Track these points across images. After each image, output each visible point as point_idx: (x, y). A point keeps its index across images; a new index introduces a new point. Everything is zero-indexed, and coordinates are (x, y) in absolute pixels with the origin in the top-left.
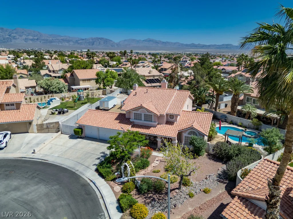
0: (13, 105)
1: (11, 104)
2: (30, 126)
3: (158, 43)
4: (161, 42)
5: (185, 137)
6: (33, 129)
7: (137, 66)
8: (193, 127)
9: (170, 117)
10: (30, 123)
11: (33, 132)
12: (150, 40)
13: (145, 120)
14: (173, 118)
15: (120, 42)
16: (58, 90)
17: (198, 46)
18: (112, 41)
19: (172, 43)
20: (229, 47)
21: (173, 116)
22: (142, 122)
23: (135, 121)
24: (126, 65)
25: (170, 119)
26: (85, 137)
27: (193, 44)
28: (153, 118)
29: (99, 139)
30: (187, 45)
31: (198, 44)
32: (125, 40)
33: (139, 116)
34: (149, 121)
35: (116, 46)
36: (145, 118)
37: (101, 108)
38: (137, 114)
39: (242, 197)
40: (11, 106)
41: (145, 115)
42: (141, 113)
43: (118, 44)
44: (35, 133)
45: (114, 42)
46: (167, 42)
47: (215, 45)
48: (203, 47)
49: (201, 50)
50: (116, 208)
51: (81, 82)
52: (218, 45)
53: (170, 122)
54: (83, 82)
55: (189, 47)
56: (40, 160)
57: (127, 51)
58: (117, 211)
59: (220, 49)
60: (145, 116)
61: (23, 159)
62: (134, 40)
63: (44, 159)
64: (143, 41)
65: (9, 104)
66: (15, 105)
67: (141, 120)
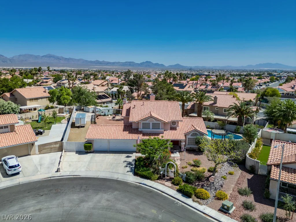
0: (6, 127)
1: (4, 127)
2: (32, 148)
3: (61, 59)
4: (63, 58)
5: (189, 138)
6: (35, 150)
7: (62, 83)
8: (196, 129)
9: (172, 124)
10: (33, 144)
11: (35, 154)
12: (50, 56)
13: (153, 128)
14: (175, 124)
15: (13, 57)
16: (11, 111)
17: (103, 64)
18: (3, 56)
19: (75, 59)
20: (132, 64)
21: (175, 122)
22: (151, 130)
23: (143, 130)
24: (47, 82)
25: (173, 126)
26: (94, 151)
27: (97, 61)
28: (160, 126)
29: (110, 151)
30: (91, 62)
31: (102, 61)
32: (20, 56)
33: (147, 125)
34: (157, 129)
35: (9, 62)
36: (153, 127)
37: (77, 125)
38: (145, 123)
39: (276, 165)
40: (5, 129)
41: (153, 123)
42: (149, 122)
43: (11, 59)
44: (37, 154)
45: (6, 58)
46: (69, 58)
47: (119, 62)
48: (108, 64)
49: (106, 67)
50: (182, 196)
51: (28, 102)
52: (121, 63)
53: (173, 129)
54: (30, 102)
55: (94, 64)
56: (73, 177)
57: (42, 68)
58: (185, 198)
59: (124, 66)
60: (153, 125)
61: (52, 178)
62: (31, 55)
63: (75, 175)
64: (43, 56)
65: (3, 127)
66: (9, 127)
67: (149, 128)
